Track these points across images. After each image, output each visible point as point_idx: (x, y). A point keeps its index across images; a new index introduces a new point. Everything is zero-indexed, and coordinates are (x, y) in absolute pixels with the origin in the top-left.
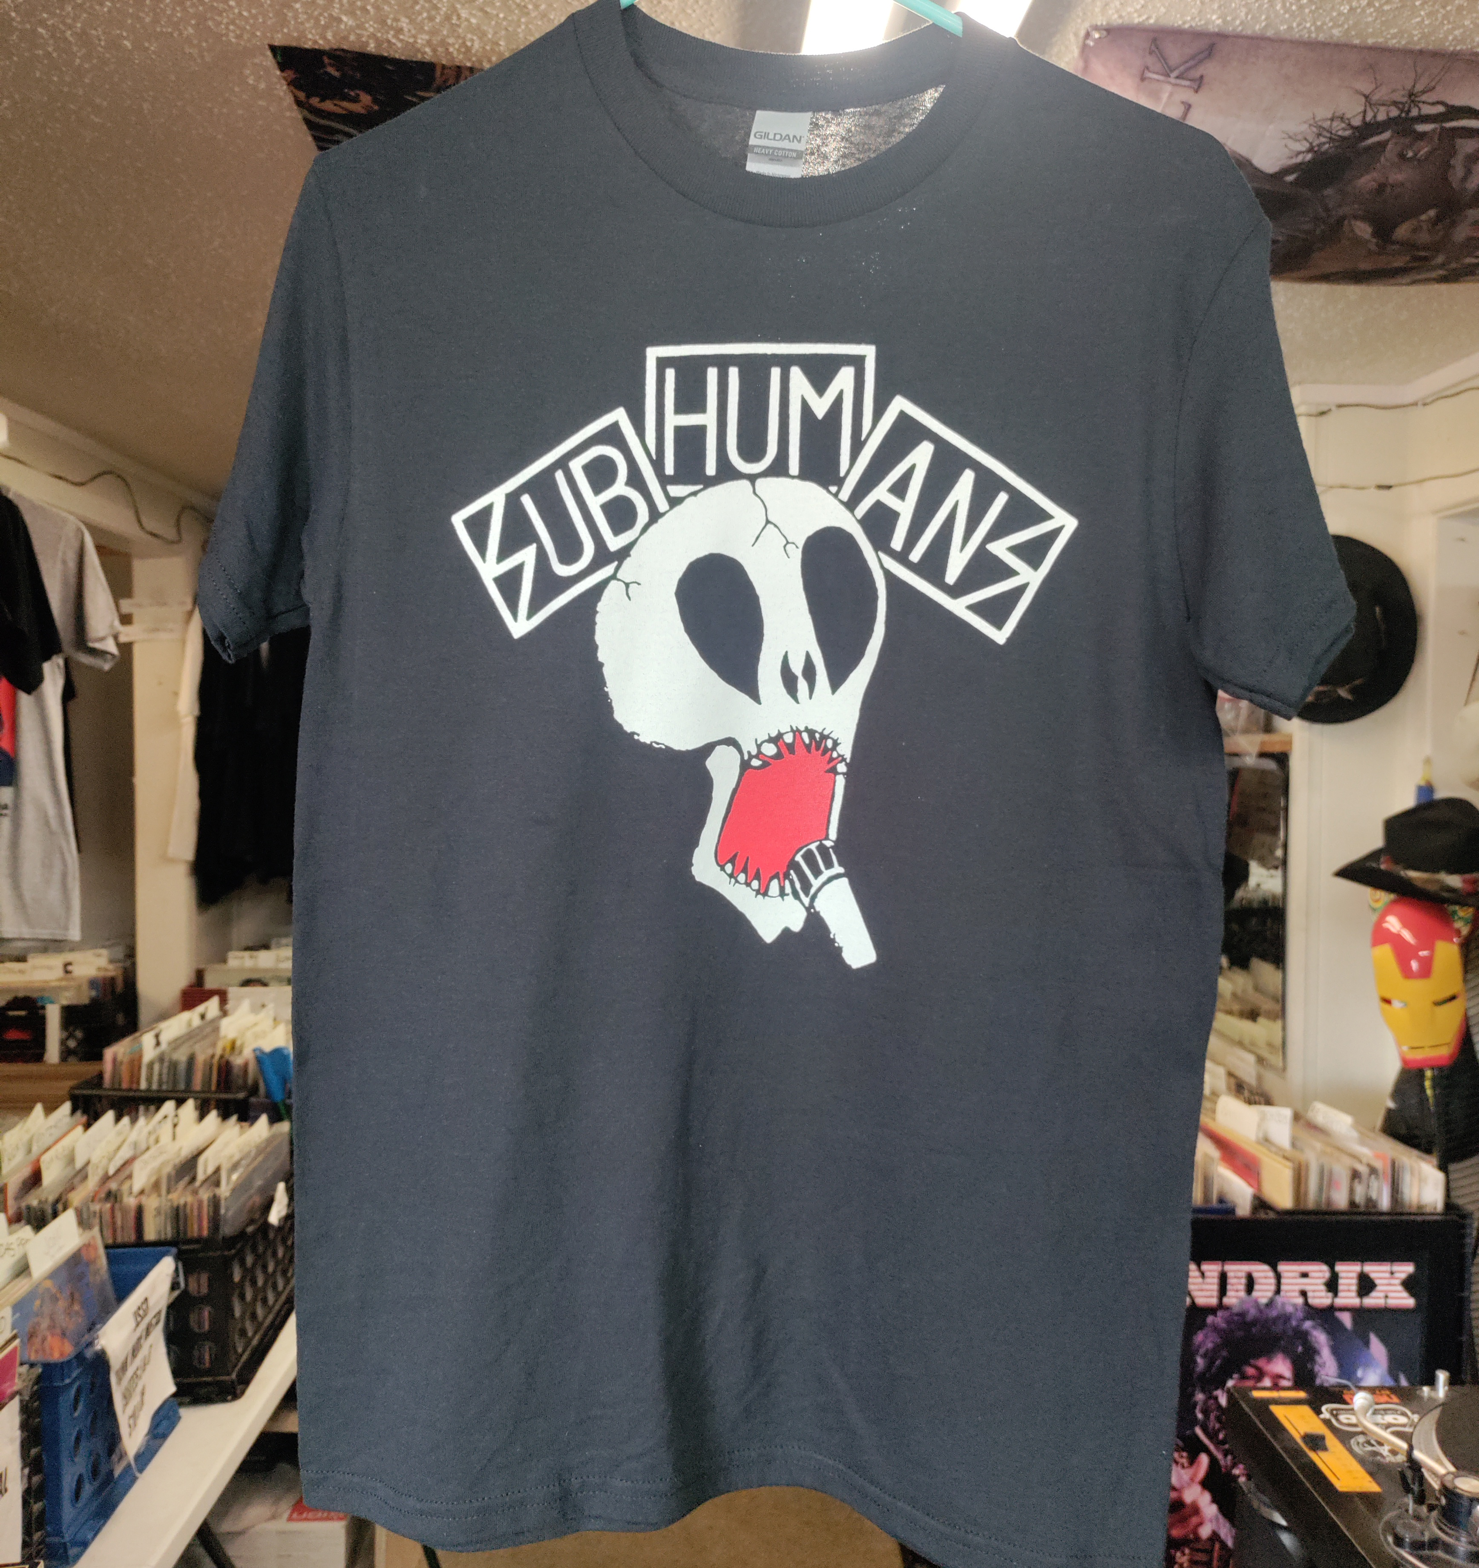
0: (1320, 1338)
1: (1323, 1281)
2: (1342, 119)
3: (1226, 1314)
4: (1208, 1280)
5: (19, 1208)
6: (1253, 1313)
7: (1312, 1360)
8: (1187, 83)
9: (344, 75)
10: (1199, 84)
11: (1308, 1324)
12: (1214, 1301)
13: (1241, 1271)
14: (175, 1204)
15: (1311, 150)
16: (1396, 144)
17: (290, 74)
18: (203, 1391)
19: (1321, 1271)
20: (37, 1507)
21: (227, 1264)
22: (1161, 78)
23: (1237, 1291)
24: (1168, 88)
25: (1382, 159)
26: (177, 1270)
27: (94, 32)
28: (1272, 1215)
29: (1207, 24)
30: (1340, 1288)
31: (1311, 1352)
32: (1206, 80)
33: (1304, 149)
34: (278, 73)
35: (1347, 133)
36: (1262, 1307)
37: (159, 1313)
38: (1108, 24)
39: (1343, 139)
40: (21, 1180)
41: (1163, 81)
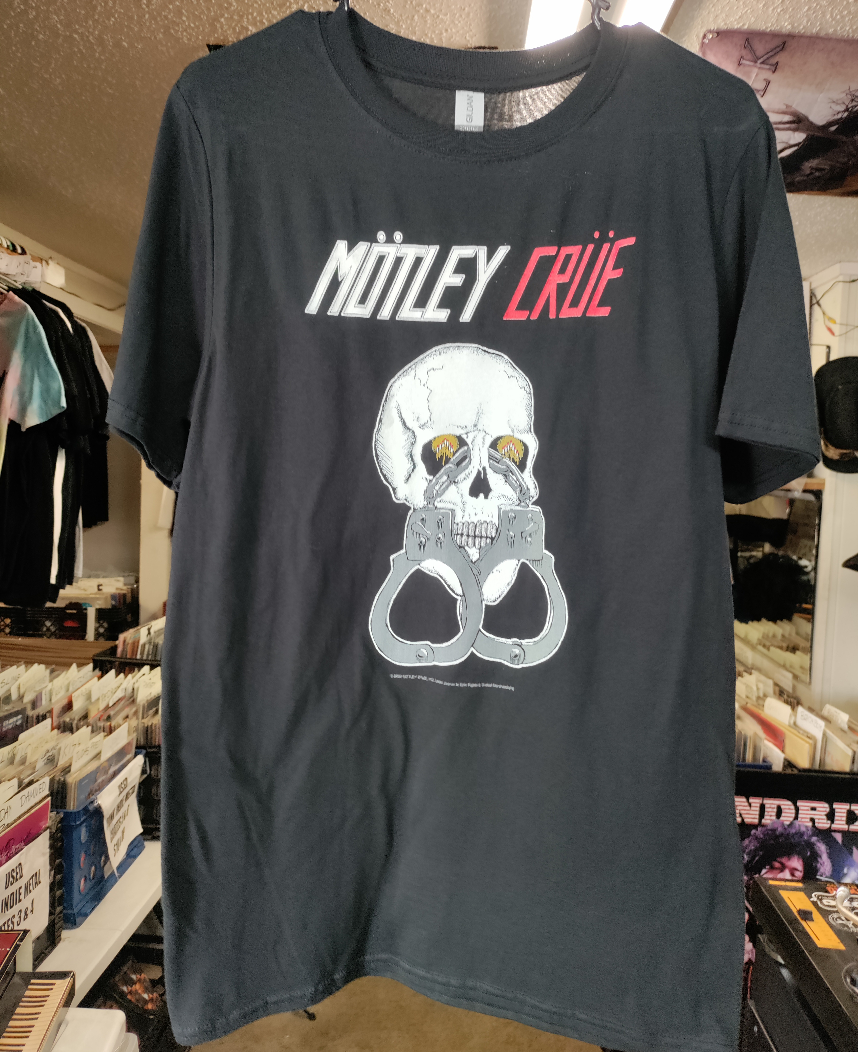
0: (822, 848)
1: (825, 813)
3: (764, 829)
4: (752, 808)
5: (59, 722)
6: (780, 829)
7: (816, 861)
8: (768, 67)
10: (775, 68)
11: (814, 839)
12: (756, 821)
13: (773, 804)
14: (146, 725)
19: (824, 807)
20: (58, 893)
22: (752, 64)
23: (771, 816)
24: (755, 71)
26: (145, 762)
27: (106, 37)
28: (796, 772)
29: (781, 27)
30: (836, 818)
31: (815, 856)
32: (779, 65)
36: (786, 826)
37: (134, 787)
38: (717, 29)
40: (62, 706)
41: (753, 66)
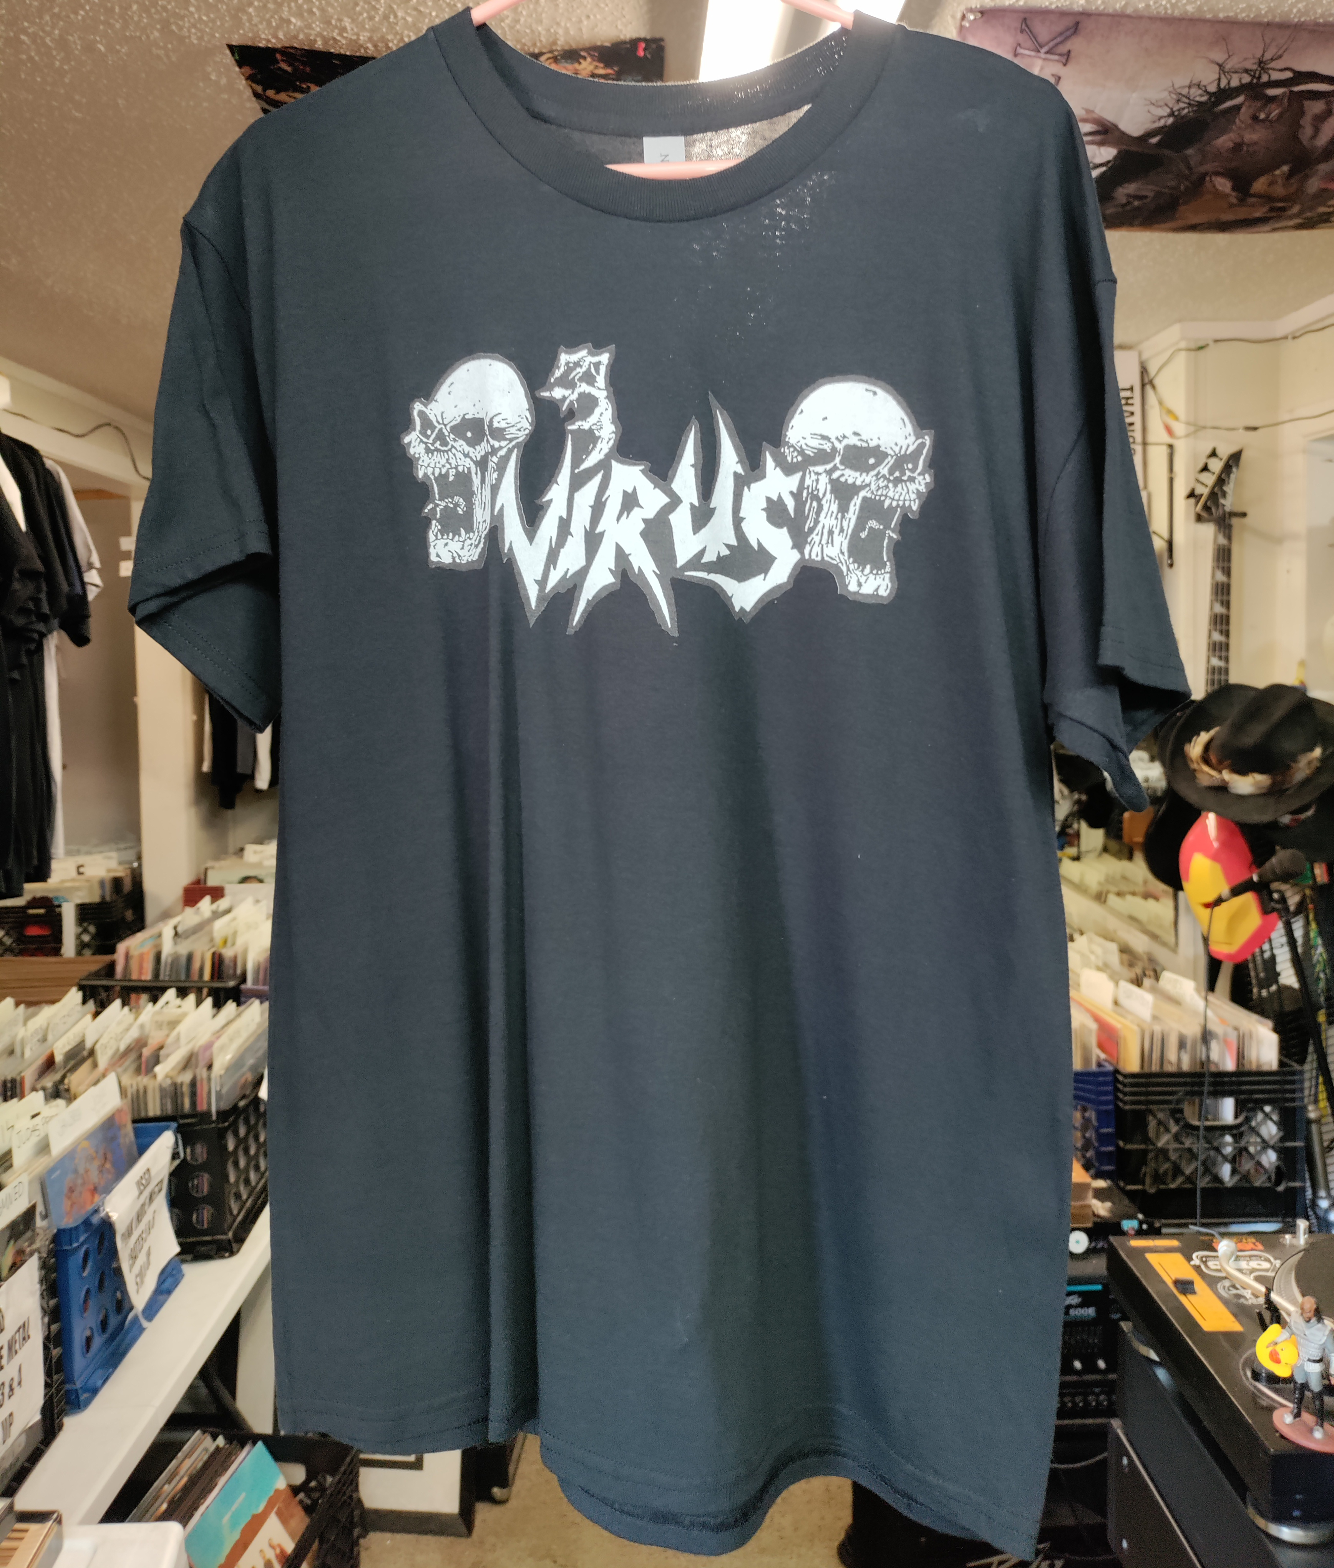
2: (1199, 86)
8: (1055, 57)
9: (295, 69)
10: (1066, 58)
15: (1172, 114)
16: (1250, 106)
17: (248, 70)
18: (203, 1249)
20: (56, 1352)
21: (221, 1135)
22: (1033, 52)
24: (1039, 60)
25: (1237, 121)
26: (176, 1141)
32: (1073, 54)
33: (1166, 114)
34: (237, 69)
35: (1204, 99)
37: (161, 1182)
39: (1200, 104)
41: (1035, 56)
